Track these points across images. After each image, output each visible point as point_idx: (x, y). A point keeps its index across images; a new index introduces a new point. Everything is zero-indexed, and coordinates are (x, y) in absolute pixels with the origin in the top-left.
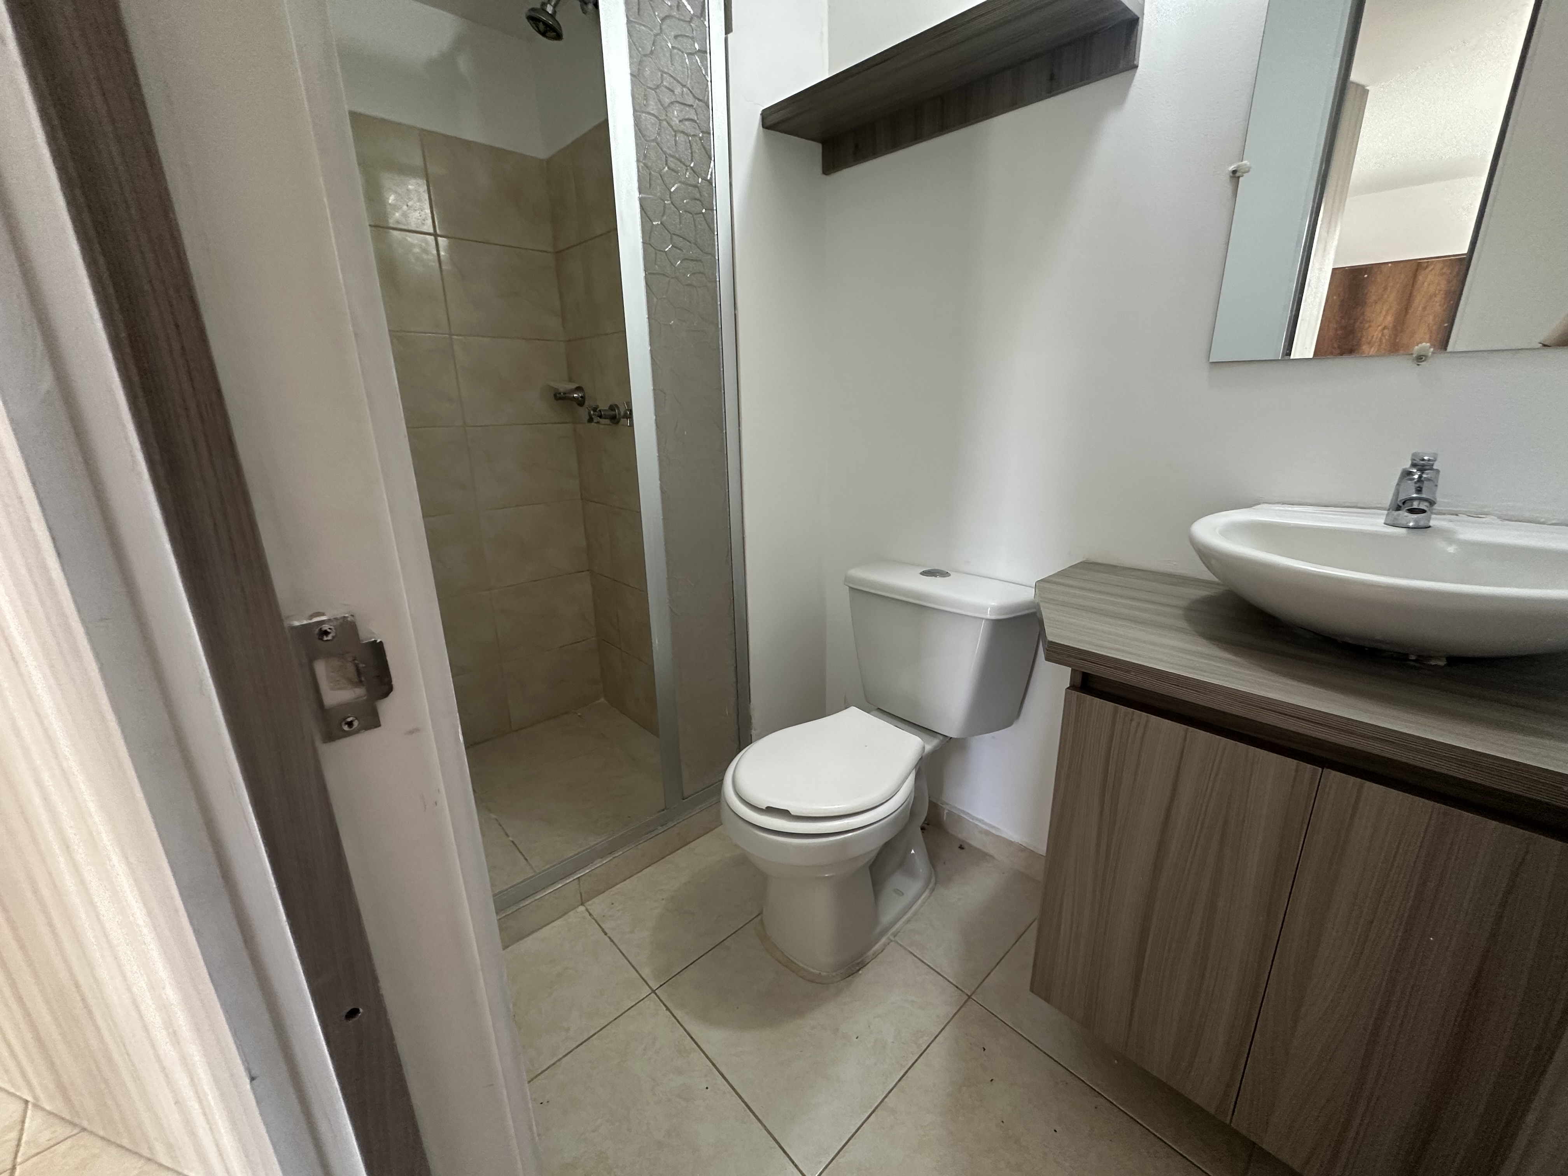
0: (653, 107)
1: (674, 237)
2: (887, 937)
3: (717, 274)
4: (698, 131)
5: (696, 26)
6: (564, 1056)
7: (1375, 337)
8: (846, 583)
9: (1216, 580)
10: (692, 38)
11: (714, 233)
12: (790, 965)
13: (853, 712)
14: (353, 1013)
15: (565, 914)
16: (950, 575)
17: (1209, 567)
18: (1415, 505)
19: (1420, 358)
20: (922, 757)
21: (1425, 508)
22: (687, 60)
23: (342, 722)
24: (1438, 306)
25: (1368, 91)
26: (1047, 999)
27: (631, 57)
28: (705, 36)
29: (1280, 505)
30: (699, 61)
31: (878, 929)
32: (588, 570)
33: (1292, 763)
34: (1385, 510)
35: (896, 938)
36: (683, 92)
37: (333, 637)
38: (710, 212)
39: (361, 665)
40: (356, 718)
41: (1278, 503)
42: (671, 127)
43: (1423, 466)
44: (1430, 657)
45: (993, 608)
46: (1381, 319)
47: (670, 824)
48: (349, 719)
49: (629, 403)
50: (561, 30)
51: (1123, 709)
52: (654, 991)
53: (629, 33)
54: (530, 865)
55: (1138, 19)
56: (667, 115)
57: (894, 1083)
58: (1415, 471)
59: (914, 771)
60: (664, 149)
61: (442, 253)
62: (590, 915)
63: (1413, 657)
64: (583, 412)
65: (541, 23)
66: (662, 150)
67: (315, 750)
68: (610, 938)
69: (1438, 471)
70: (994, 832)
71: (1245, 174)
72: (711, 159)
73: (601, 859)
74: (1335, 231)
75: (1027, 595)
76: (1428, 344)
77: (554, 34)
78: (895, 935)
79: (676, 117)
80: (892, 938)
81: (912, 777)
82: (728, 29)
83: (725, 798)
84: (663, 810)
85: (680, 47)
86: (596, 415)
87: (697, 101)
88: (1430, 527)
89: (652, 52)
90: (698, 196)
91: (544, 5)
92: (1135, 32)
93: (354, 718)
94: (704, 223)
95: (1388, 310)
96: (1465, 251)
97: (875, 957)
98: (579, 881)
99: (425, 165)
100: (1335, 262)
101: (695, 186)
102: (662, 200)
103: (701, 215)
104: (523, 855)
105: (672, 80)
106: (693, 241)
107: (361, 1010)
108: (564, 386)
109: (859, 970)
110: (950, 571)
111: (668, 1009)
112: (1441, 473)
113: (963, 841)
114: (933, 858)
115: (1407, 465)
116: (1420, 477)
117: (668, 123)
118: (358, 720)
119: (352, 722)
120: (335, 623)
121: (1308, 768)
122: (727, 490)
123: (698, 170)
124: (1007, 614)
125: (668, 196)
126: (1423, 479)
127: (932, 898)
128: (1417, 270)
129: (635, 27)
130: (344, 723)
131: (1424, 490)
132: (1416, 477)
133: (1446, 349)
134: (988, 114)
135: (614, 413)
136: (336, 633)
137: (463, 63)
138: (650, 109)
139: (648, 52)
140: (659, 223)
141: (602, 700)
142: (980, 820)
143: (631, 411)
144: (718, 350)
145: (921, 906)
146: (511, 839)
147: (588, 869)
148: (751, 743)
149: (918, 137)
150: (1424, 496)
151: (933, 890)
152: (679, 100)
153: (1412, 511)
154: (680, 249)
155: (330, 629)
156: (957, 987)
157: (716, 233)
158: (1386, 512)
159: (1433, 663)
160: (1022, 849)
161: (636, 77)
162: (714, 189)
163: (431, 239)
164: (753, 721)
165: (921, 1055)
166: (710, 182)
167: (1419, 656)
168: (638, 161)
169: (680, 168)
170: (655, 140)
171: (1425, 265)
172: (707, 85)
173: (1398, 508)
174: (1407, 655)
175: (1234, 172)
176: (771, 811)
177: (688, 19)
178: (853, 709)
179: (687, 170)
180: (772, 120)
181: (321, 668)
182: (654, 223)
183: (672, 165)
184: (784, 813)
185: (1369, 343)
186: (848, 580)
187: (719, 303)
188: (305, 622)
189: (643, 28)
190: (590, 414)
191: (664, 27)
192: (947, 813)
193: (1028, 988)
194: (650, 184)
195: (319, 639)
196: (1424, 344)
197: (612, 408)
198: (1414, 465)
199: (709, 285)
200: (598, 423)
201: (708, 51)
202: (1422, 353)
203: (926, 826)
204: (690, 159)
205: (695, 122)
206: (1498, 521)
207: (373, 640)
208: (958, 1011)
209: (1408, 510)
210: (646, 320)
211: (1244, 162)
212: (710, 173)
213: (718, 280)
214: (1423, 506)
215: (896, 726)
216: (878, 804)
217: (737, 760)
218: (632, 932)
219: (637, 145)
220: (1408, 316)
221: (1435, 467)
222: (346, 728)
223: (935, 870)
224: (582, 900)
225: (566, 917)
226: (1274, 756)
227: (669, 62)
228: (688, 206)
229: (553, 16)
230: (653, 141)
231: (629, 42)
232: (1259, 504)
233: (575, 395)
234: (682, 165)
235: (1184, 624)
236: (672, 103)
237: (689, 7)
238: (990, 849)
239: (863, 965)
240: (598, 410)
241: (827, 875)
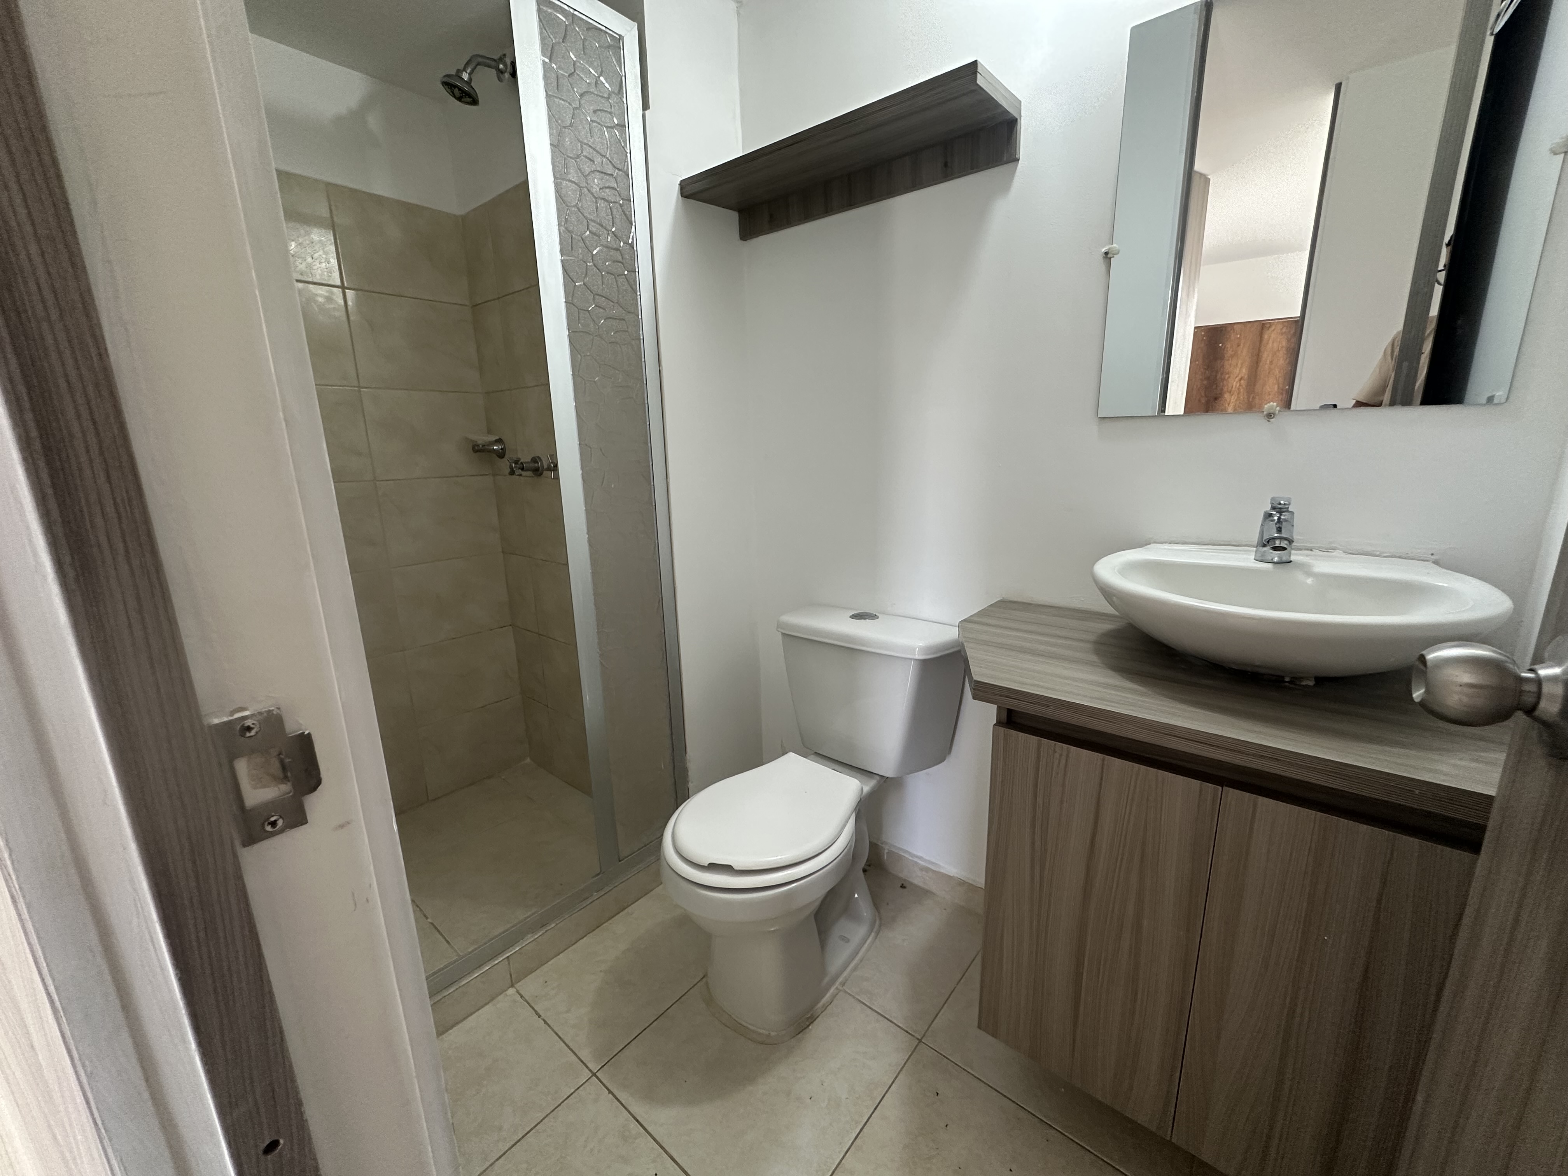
0: (573, 176)
1: (597, 297)
2: (835, 987)
3: (641, 333)
4: (618, 199)
5: (614, 102)
6: (497, 1160)
7: (1234, 387)
8: (779, 629)
9: (1117, 613)
10: (610, 113)
11: (637, 294)
12: (739, 1029)
13: (792, 760)
14: (273, 1146)
15: (493, 999)
16: (878, 618)
17: (1112, 604)
18: (1277, 543)
19: (1270, 416)
20: (861, 799)
21: (1285, 546)
22: (606, 133)
23: (265, 822)
24: (1281, 361)
25: (1209, 179)
26: (995, 1035)
27: (550, 128)
28: (623, 110)
29: (1167, 544)
30: (617, 134)
31: (826, 980)
32: (510, 625)
33: (1195, 784)
34: (1254, 547)
35: (844, 987)
36: (602, 161)
37: (257, 733)
38: (632, 274)
39: (287, 760)
40: (281, 817)
41: (1166, 542)
42: (592, 194)
43: (1280, 508)
44: (1301, 679)
45: (921, 649)
46: (1237, 371)
47: (607, 889)
48: (273, 819)
49: (554, 456)
50: (478, 97)
51: (1045, 741)
52: (594, 1075)
53: (548, 107)
54: (452, 947)
55: (1016, 120)
56: (587, 183)
57: (851, 1142)
58: (1274, 513)
59: (854, 815)
60: (585, 215)
61: (350, 303)
62: (522, 997)
63: (1287, 679)
64: (504, 465)
65: (457, 89)
66: (583, 215)
67: (235, 856)
68: (544, 1020)
69: (1292, 513)
70: (933, 868)
71: (1115, 256)
72: (632, 224)
73: (532, 935)
74: (1194, 294)
75: (951, 634)
76: (1275, 404)
77: (469, 100)
78: (843, 984)
79: (597, 185)
80: (841, 988)
81: (852, 821)
82: (646, 106)
83: (664, 854)
84: (598, 874)
85: (598, 121)
86: (518, 467)
87: (617, 171)
88: (1291, 562)
89: (571, 125)
90: (620, 258)
91: (459, 72)
92: (1014, 132)
93: (278, 817)
94: (626, 283)
95: (1242, 364)
96: (1298, 314)
97: (825, 1010)
98: (508, 960)
99: (332, 217)
100: (1195, 323)
101: (617, 249)
102: (585, 262)
103: (624, 277)
104: (445, 938)
105: (591, 150)
106: (615, 300)
107: (282, 1141)
108: (482, 439)
109: (808, 1026)
110: (879, 613)
111: (610, 1092)
112: (1295, 515)
113: (905, 880)
114: (877, 902)
115: (1268, 508)
116: (1279, 518)
117: (588, 190)
118: (283, 819)
119: (275, 821)
120: (260, 717)
121: (1210, 788)
122: (657, 542)
123: (619, 234)
124: (934, 653)
125: (590, 258)
126: (1281, 520)
127: (877, 940)
128: (1262, 329)
129: (554, 101)
130: (267, 823)
131: (1283, 531)
132: (1276, 518)
133: (1289, 408)
134: (891, 192)
135: (536, 465)
136: (260, 727)
137: (373, 121)
138: (570, 177)
139: (568, 125)
140: (582, 283)
141: (528, 760)
142: (920, 858)
143: (556, 466)
144: (643, 405)
145: (868, 950)
146: (429, 920)
147: (518, 946)
148: (689, 798)
149: (828, 211)
150: (1283, 535)
151: (878, 933)
152: (598, 169)
153: (1275, 549)
154: (603, 309)
155: (253, 724)
156: (907, 1032)
157: (638, 294)
158: (1255, 549)
159: (1304, 683)
160: (962, 883)
161: (556, 146)
162: (636, 252)
163: (338, 292)
164: (690, 773)
165: (875, 1109)
166: (632, 246)
167: (1292, 678)
168: (559, 225)
169: (602, 232)
170: (576, 206)
171: (1268, 325)
172: (627, 156)
173: (1264, 546)
174: (1283, 677)
175: (1106, 253)
176: (713, 867)
177: (606, 96)
178: (791, 755)
179: (608, 234)
180: (689, 190)
181: (242, 767)
182: (577, 284)
183: (594, 230)
184: (727, 869)
185: (1230, 392)
186: (780, 625)
187: (643, 360)
188: (225, 719)
189: (563, 102)
190: (511, 467)
191: (583, 102)
192: (888, 853)
193: (976, 1024)
194: (572, 247)
195: (242, 736)
196: (1272, 403)
197: (535, 460)
198: (1273, 508)
199: (633, 343)
200: (521, 475)
201: (627, 125)
202: (1271, 411)
203: (867, 868)
204: (611, 224)
205: (616, 190)
206: (1344, 555)
207: (301, 732)
208: (910, 1056)
209: (1272, 548)
210: (570, 377)
211: (1114, 245)
212: (631, 237)
213: (642, 338)
214: (1284, 544)
215: (834, 770)
216: (821, 851)
217: (675, 818)
218: (568, 1011)
219: (558, 209)
220: (1259, 368)
221: (1290, 510)
222: (269, 828)
223: (879, 913)
224: (512, 981)
225: (495, 1001)
226: (1180, 778)
227: (589, 134)
228: (610, 268)
229: (469, 83)
230: (574, 206)
231: (548, 114)
232: (1150, 544)
233: (495, 447)
234: (603, 230)
235: (1094, 658)
236: (593, 172)
237: (607, 85)
238: (932, 886)
239: (812, 1019)
240: (519, 463)
241: (772, 929)
